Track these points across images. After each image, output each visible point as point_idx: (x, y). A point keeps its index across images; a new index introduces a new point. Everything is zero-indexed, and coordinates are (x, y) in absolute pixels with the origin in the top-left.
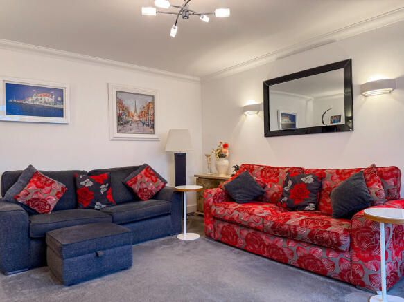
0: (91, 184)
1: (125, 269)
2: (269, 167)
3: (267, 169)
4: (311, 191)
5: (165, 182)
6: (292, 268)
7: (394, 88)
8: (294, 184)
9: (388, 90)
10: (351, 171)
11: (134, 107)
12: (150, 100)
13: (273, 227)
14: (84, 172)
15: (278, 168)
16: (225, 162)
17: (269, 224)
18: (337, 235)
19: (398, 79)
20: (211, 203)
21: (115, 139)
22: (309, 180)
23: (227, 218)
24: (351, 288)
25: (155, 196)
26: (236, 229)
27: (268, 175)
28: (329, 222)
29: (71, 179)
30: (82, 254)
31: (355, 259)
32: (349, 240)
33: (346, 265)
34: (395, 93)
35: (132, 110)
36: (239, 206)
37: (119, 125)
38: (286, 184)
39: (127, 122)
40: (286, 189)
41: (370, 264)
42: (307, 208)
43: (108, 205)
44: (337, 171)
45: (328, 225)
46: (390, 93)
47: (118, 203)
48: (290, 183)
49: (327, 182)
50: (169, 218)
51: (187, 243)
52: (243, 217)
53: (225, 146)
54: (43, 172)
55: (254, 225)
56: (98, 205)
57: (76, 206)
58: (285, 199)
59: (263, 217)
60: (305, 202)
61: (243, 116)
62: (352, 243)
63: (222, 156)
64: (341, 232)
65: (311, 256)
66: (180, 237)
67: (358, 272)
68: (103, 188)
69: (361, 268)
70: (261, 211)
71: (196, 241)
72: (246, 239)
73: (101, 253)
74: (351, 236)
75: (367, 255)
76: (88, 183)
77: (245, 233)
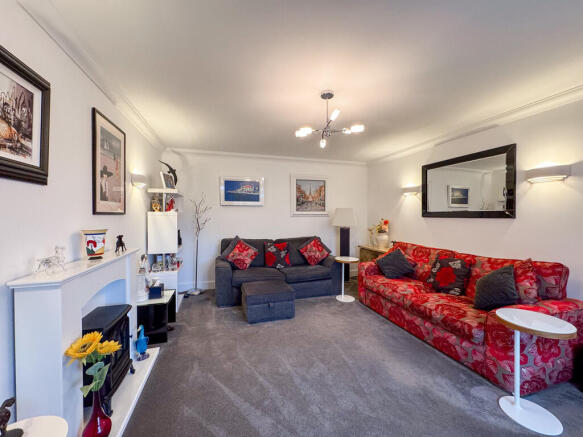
0: (274, 250)
1: (288, 318)
2: (422, 247)
3: (420, 249)
4: (459, 277)
5: (330, 252)
6: (427, 346)
7: (569, 175)
8: (442, 267)
9: (561, 177)
10: (506, 261)
11: (310, 191)
12: (322, 184)
13: (412, 306)
14: (271, 241)
15: (430, 249)
16: (385, 237)
17: (408, 303)
18: (470, 327)
19: (575, 165)
20: (364, 275)
21: (294, 215)
22: (457, 265)
23: (375, 290)
24: (484, 381)
25: (321, 263)
26: (382, 300)
27: (420, 254)
28: (465, 312)
29: (261, 245)
30: (259, 303)
31: (489, 354)
32: (482, 334)
33: (479, 358)
34: (571, 180)
35: (308, 193)
36: (387, 281)
37: (298, 205)
38: (434, 266)
39: (303, 203)
40: (434, 271)
41: (505, 363)
42: (452, 292)
43: (286, 266)
44: (490, 259)
45: (464, 315)
46: (563, 180)
47: (293, 265)
48: (438, 265)
49: (476, 270)
50: (330, 281)
51: (343, 304)
52: (388, 291)
53: (386, 223)
54: (245, 240)
55: (395, 301)
56: (279, 266)
57: (264, 266)
58: (432, 280)
59: (404, 295)
60: (451, 287)
61: (403, 197)
62: (486, 338)
63: (381, 231)
64: (475, 324)
65: (445, 340)
66: (339, 298)
67: (492, 368)
68: (283, 254)
69: (495, 364)
70: (405, 288)
71: (350, 304)
72: (390, 310)
73: (272, 304)
74: (485, 331)
75: (502, 354)
76: (272, 249)
77: (389, 305)
